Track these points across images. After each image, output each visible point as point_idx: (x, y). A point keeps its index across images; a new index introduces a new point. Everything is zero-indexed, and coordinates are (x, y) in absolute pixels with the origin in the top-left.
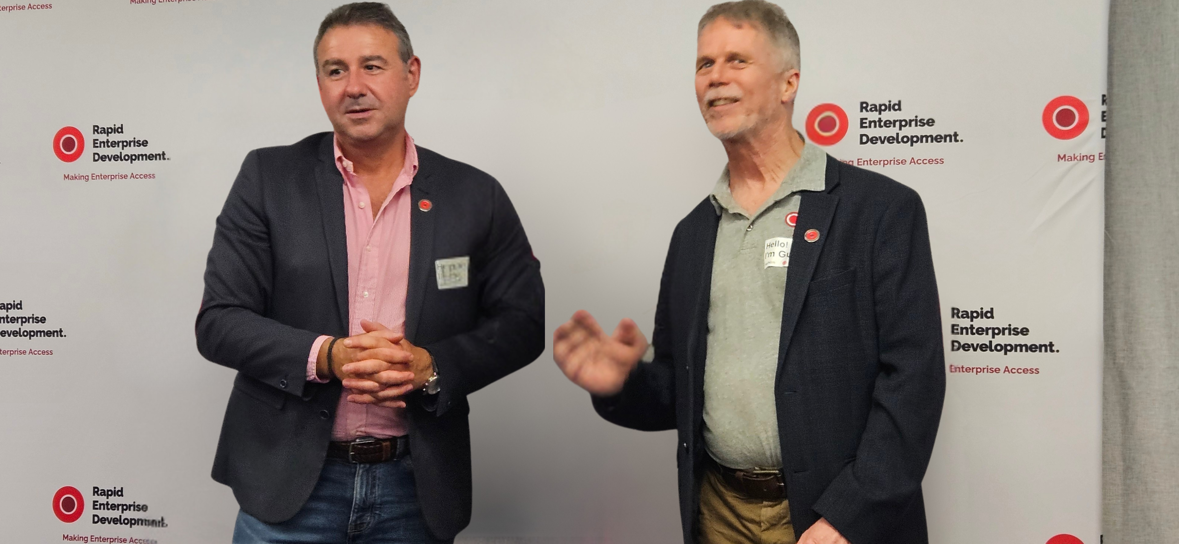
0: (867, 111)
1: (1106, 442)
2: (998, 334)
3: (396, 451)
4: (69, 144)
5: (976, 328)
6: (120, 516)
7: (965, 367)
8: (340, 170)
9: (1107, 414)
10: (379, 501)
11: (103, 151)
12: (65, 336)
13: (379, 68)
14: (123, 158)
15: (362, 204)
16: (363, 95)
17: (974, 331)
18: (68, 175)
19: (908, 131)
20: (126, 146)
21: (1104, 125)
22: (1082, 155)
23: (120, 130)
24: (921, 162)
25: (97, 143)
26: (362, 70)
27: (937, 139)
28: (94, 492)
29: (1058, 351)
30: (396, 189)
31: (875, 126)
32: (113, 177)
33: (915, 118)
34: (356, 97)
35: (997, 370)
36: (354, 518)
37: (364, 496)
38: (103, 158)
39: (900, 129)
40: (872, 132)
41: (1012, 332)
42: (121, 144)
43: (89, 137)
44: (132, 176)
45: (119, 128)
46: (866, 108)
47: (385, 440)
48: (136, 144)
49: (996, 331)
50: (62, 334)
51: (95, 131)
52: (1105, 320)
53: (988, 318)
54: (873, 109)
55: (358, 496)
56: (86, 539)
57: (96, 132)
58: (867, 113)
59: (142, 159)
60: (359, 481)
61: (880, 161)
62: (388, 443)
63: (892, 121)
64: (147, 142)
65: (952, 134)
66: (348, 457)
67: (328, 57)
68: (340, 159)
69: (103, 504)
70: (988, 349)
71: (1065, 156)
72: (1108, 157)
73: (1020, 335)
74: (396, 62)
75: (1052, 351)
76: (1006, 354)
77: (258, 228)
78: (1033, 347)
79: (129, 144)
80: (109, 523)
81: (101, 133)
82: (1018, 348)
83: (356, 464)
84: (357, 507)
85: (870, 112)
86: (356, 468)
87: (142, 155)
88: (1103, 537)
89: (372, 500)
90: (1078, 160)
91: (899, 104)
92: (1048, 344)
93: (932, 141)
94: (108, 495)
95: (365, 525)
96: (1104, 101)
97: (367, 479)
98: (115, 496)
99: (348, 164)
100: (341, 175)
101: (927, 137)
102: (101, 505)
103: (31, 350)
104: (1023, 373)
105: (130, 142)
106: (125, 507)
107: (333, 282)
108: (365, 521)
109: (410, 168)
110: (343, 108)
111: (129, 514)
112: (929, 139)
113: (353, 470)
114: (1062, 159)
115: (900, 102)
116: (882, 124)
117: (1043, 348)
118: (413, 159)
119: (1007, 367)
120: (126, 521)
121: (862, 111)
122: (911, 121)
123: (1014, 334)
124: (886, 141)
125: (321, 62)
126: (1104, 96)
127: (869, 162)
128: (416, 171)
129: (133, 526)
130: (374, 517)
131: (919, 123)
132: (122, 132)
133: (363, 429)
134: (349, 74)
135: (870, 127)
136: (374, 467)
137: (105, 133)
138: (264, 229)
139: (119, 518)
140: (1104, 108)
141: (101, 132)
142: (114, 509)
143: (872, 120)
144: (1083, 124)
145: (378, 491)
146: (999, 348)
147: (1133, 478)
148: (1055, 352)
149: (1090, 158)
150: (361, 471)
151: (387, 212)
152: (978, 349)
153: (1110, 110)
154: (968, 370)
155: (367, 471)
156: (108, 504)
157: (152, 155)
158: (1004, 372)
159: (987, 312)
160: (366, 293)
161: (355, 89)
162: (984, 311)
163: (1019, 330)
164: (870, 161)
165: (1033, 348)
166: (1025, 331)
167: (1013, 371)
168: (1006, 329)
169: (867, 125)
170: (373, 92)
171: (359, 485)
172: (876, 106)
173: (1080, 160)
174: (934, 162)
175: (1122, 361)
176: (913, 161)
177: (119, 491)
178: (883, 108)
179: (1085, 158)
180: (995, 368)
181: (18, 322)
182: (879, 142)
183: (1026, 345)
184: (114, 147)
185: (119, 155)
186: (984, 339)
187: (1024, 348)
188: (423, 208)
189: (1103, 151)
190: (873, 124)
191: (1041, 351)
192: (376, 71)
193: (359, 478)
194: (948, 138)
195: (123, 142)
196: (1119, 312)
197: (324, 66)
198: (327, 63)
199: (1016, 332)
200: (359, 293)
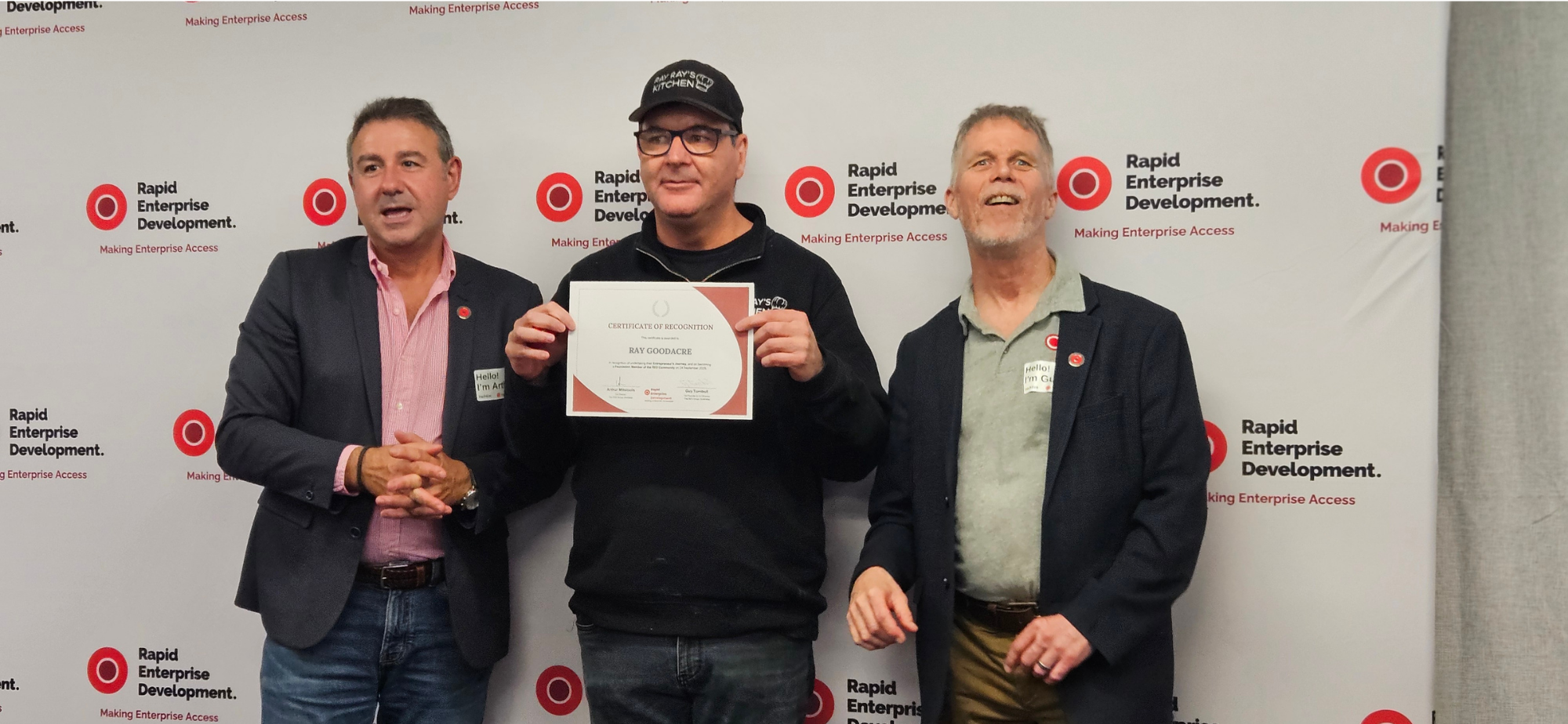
0: (1136, 166)
1: (1440, 593)
2: (1303, 453)
3: (430, 577)
4: (107, 207)
5: (1274, 446)
6: (174, 686)
7: (1260, 496)
8: (375, 274)
9: (1441, 557)
10: (412, 630)
11: (151, 216)
12: (102, 454)
13: (416, 164)
14: (176, 225)
15: (397, 311)
16: (399, 192)
17: (1272, 449)
18: (106, 247)
19: (1188, 193)
20: (180, 210)
21: (1440, 184)
22: (1412, 224)
23: (172, 189)
24: (1205, 232)
25: (143, 206)
26: (399, 167)
27: (1226, 202)
28: (141, 655)
29: (1379, 476)
30: (433, 294)
31: (1146, 186)
32: (163, 249)
33: (1197, 176)
34: (390, 194)
35: (1301, 500)
36: (386, 647)
37: (396, 624)
38: (151, 225)
39: (1179, 190)
40: (1142, 194)
41: (1321, 451)
42: (173, 207)
43: (132, 197)
44: (189, 248)
45: (171, 186)
46: (1134, 163)
47: (419, 564)
48: (194, 207)
49: (1301, 450)
50: (99, 451)
51: (140, 189)
52: (1440, 436)
53: (1290, 432)
54: (1144, 164)
55: (390, 624)
56: (130, 715)
57: (141, 192)
58: (1136, 169)
59: (202, 227)
60: (391, 608)
61: (1152, 231)
62: (422, 568)
63: (1168, 180)
64: (207, 204)
65: (1245, 196)
66: (380, 582)
67: (363, 153)
68: (374, 262)
69: (152, 670)
70: (1290, 473)
71: (1389, 225)
72: (1446, 225)
73: (1331, 454)
74: (435, 161)
75: (1372, 475)
76: (1312, 479)
77: (288, 333)
78: (1348, 470)
79: (184, 206)
80: (160, 694)
81: (149, 193)
82: (1329, 471)
83: (388, 590)
84: (388, 635)
85: (1140, 168)
86: (388, 594)
87: (201, 221)
88: (1436, 714)
89: (405, 629)
90: (1406, 230)
91: (1177, 157)
92: (1366, 466)
93: (1219, 206)
94: (158, 659)
95: (398, 656)
96: (1440, 155)
97: (400, 607)
98: (167, 659)
99: (383, 267)
100: (375, 278)
101: (1212, 200)
102: (149, 671)
103: (58, 472)
104: (1334, 504)
105: (186, 204)
106: (180, 674)
107: (366, 392)
108: (397, 651)
109: (447, 272)
110: (377, 208)
111: (186, 683)
112: (1216, 202)
113: (385, 597)
114: (1386, 228)
115: (1178, 154)
116: (1155, 183)
117: (1361, 472)
118: (451, 264)
119: (1314, 496)
120: (182, 692)
121: (1129, 166)
122: (1192, 179)
123: (1323, 454)
124: (1160, 204)
125: (356, 158)
126: (1440, 148)
127: (1138, 232)
128: (454, 277)
129: (190, 698)
130: (407, 647)
131: (1202, 183)
132: (175, 191)
133: (396, 549)
134: (385, 171)
135: (1139, 186)
136: (407, 593)
137: (153, 193)
138: (292, 335)
139: (172, 688)
140: (1441, 163)
141: (148, 191)
142: (166, 677)
143: (1142, 178)
144: (1413, 184)
145: (411, 619)
146: (1303, 471)
147: (1474, 638)
148: (1376, 477)
149: (1422, 227)
150: (393, 598)
151: (423, 319)
152: (1277, 472)
153: (1449, 166)
154: (1264, 499)
155: (400, 597)
156: (158, 670)
157: (214, 221)
158: (1310, 503)
159: (1289, 425)
160: (400, 404)
161: (391, 186)
162: (1285, 424)
163: (1329, 449)
164: (1140, 230)
165: (1346, 472)
166: (1337, 450)
167: (1322, 501)
168: (1313, 447)
169: (1136, 184)
170: (409, 189)
171: (391, 612)
172: (1147, 160)
173: (1410, 230)
174: (1222, 232)
175: (1461, 489)
176: (1194, 230)
177: (172, 653)
178: (1156, 162)
179: (1416, 227)
180: (1298, 497)
181: (41, 436)
182: (1151, 206)
183: (1338, 468)
184: (165, 210)
185: (171, 221)
186: (1285, 460)
187: (1336, 472)
188: (462, 316)
189: (1439, 217)
190: (1143, 183)
191: (1357, 475)
192: (414, 168)
193: (392, 604)
194: (1240, 202)
195: (176, 204)
196: (1458, 425)
197: (359, 162)
198: (362, 159)
199: (1325, 450)
200: (392, 405)
